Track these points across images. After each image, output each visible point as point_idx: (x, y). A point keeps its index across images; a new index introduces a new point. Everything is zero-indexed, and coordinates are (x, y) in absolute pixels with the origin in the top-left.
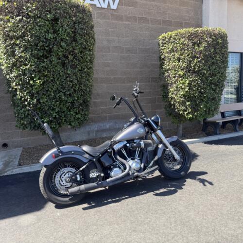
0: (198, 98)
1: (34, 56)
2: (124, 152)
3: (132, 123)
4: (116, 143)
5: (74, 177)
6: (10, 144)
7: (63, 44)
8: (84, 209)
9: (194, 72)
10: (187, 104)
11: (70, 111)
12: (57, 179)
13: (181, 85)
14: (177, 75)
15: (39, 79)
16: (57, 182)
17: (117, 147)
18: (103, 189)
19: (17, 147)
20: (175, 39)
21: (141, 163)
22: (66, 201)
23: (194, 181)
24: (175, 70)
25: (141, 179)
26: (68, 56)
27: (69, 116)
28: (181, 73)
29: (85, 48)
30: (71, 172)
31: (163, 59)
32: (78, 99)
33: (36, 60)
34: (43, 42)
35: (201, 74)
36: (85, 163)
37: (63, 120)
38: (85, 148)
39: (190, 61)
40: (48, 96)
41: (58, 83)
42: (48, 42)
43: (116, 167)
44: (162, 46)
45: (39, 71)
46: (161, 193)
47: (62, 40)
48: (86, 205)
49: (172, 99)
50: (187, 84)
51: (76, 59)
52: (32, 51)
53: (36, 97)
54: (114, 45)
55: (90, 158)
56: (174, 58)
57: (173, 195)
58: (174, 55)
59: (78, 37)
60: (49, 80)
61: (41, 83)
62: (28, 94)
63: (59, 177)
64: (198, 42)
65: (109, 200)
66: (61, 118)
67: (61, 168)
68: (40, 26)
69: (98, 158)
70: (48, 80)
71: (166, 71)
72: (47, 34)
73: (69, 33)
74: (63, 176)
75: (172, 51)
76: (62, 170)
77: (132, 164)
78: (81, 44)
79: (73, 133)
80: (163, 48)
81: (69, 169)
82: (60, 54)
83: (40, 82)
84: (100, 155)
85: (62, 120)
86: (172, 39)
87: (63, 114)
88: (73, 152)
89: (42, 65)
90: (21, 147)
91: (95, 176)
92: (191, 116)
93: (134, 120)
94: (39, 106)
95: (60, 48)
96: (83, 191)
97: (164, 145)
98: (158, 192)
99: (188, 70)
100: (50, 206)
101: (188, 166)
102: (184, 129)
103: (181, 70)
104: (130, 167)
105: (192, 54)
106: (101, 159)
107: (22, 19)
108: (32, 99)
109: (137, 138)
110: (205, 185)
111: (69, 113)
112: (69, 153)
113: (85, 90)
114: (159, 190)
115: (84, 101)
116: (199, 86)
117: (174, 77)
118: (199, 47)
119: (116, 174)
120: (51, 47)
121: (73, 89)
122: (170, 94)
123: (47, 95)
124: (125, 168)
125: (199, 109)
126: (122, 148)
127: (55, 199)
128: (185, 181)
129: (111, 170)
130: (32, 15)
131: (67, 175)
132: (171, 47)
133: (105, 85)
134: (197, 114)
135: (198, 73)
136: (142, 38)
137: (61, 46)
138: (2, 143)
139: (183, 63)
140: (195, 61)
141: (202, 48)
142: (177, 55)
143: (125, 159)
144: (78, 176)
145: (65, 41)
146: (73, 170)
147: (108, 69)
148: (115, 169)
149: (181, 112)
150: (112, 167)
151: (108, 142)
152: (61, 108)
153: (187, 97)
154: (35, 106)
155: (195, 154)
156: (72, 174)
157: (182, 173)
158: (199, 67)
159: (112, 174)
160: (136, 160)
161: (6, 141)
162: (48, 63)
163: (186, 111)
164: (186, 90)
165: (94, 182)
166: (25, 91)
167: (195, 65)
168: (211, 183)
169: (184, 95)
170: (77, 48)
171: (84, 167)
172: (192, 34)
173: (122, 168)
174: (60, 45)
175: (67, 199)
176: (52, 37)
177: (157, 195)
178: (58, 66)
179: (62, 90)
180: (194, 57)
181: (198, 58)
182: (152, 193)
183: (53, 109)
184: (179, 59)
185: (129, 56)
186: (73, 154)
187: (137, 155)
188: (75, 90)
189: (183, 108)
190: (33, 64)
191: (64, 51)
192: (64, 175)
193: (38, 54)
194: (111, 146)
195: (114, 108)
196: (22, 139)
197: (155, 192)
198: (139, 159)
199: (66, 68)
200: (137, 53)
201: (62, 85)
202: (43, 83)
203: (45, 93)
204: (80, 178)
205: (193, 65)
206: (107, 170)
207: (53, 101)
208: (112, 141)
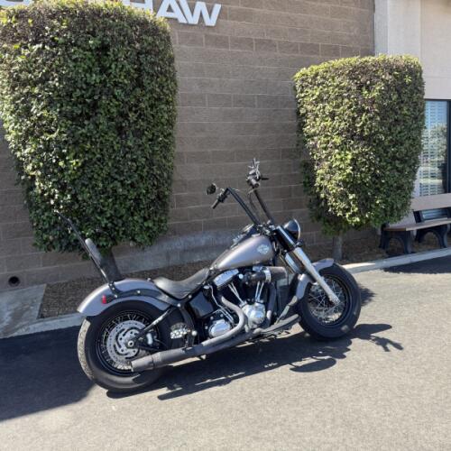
0: (370, 187)
1: (65, 116)
2: (234, 290)
3: (248, 236)
4: (218, 272)
5: (141, 339)
6: (23, 279)
7: (117, 92)
8: (162, 398)
9: (362, 138)
10: (351, 197)
11: (132, 215)
12: (111, 342)
13: (338, 163)
14: (330, 145)
15: (75, 158)
16: (110, 349)
17: (220, 281)
18: (196, 359)
19: (36, 283)
20: (323, 77)
21: (266, 310)
23: (367, 342)
24: (327, 136)
25: (266, 340)
26: (127, 115)
27: (131, 224)
28: (338, 140)
29: (159, 99)
30: (135, 328)
31: (304, 115)
32: (147, 192)
33: (70, 122)
34: (81, 89)
35: (375, 142)
36: (163, 312)
37: (121, 233)
38: (162, 283)
39: (354, 119)
40: (93, 188)
41: (110, 164)
42: (90, 90)
43: (220, 318)
44: (302, 92)
45: (76, 144)
46: (304, 366)
47: (116, 84)
48: (164, 391)
49: (321, 188)
50: (349, 161)
51: (143, 120)
52: (62, 106)
53: (70, 190)
54: (212, 92)
55: (171, 301)
56: (324, 113)
57: (327, 370)
58: (324, 108)
59: (146, 80)
60: (94, 160)
61: (80, 164)
62: (55, 185)
63: (113, 338)
64: (368, 82)
65: (209, 381)
66: (117, 228)
67: (117, 322)
68: (75, 60)
69: (186, 301)
70: (92, 159)
71: (308, 137)
72: (88, 75)
73: (128, 73)
74: (121, 336)
75: (320, 99)
76: (119, 326)
77: (250, 312)
78: (152, 91)
79: (138, 255)
80: (303, 95)
81: (133, 323)
82: (114, 110)
83: (77, 163)
84: (190, 297)
85: (118, 231)
86: (319, 77)
87: (120, 221)
88: (139, 292)
89: (80, 132)
90: (43, 283)
91: (180, 336)
92: (358, 219)
93: (251, 230)
94: (76, 207)
95: (114, 100)
96: (159, 363)
97: (309, 275)
98: (299, 364)
99: (351, 134)
100: (99, 393)
101: (355, 313)
102: (345, 243)
103: (338, 134)
104: (246, 318)
105: (357, 104)
106: (191, 303)
107: (43, 48)
108: (63, 193)
109: (257, 262)
110: (387, 350)
111: (130, 219)
112: (133, 292)
113: (159, 175)
114: (300, 360)
115: (158, 197)
116: (372, 164)
117: (325, 148)
118: (369, 91)
119: (220, 331)
120: (96, 98)
121: (139, 175)
122: (318, 179)
123: (90, 186)
124: (237, 320)
125: (373, 206)
126: (229, 282)
127: (107, 379)
128: (350, 343)
129: (210, 323)
130: (61, 40)
131: (128, 335)
132: (317, 93)
133: (196, 166)
134: (370, 216)
135: (369, 140)
136: (264, 78)
137: (115, 97)
138: (9, 277)
139: (340, 122)
140: (363, 118)
141: (375, 94)
142: (329, 108)
143: (237, 302)
144: (149, 336)
145: (122, 88)
146: (140, 325)
147: (202, 135)
148: (218, 322)
149: (340, 214)
150: (212, 318)
151: (204, 272)
152: (115, 210)
153: (351, 184)
154: (68, 206)
155: (367, 290)
156: (137, 332)
157: (344, 328)
158: (371, 130)
159: (213, 331)
160: (257, 304)
161: (15, 273)
162: (92, 127)
163: (348, 210)
164: (348, 171)
165: (178, 347)
166: (50, 180)
167: (363, 125)
168: (398, 346)
169: (344, 181)
170: (145, 98)
171: (160, 318)
172: (355, 68)
173: (231, 319)
174: (113, 94)
175: (129, 379)
176: (98, 81)
177: (297, 369)
178: (110, 133)
179: (117, 176)
180: (361, 111)
181: (368, 111)
182: (288, 367)
183: (102, 213)
184: (333, 115)
185: (240, 110)
186: (139, 295)
187: (258, 296)
188: (142, 177)
189: (343, 205)
190: (63, 130)
191: (120, 105)
192: (124, 335)
193: (73, 112)
194: (210, 279)
195: (214, 207)
196: (46, 268)
197: (294, 364)
198: (262, 301)
199: (124, 136)
200: (254, 106)
201: (118, 168)
202: (83, 165)
203: (86, 183)
204: (154, 340)
205: (358, 126)
206: (202, 325)
207: (101, 198)
208: (211, 269)
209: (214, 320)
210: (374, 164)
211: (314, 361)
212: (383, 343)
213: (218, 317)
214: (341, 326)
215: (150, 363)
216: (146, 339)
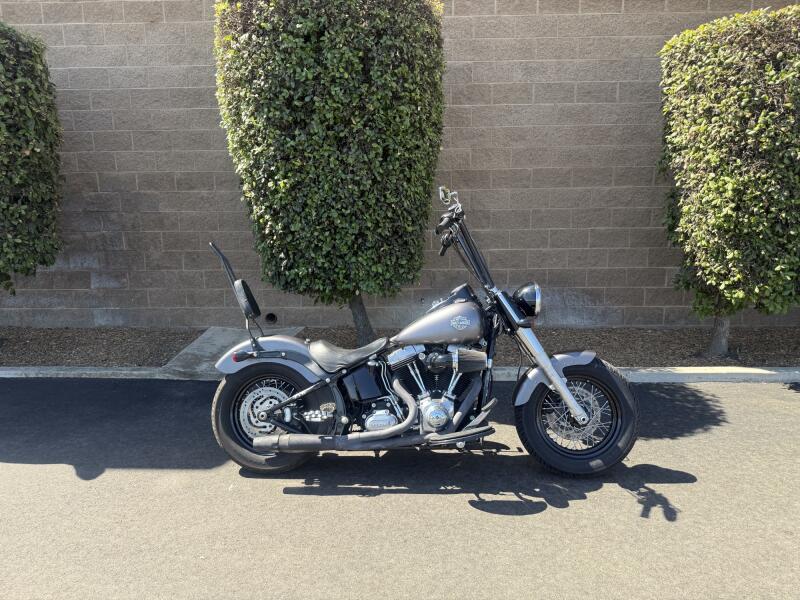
0: (766, 240)
1: (273, 124)
2: (415, 373)
5: (279, 412)
7: (335, 90)
9: (756, 154)
10: (730, 256)
11: (355, 254)
12: (245, 409)
13: (711, 196)
14: (702, 165)
15: (285, 177)
16: (243, 416)
17: (395, 358)
19: (294, 323)
20: (701, 51)
21: (455, 411)
22: (260, 464)
23: (626, 493)
24: (698, 149)
26: (349, 121)
27: (354, 266)
28: (713, 157)
30: (276, 398)
31: (668, 114)
32: (377, 225)
33: (278, 132)
34: (289, 89)
35: (781, 160)
36: (312, 384)
37: (341, 276)
38: (318, 349)
39: (744, 121)
40: (305, 218)
41: (326, 187)
42: (300, 90)
43: (385, 408)
44: (669, 76)
45: (286, 159)
47: (333, 81)
48: (299, 483)
49: (687, 237)
50: (729, 194)
51: (371, 128)
52: (269, 111)
53: (283, 218)
54: (544, 81)
55: (320, 374)
56: (695, 111)
58: (695, 103)
59: (374, 73)
60: (307, 181)
61: (288, 186)
62: (268, 210)
63: (249, 404)
64: (780, 54)
65: (356, 486)
66: (337, 270)
68: (285, 51)
69: (338, 375)
70: (303, 180)
71: (674, 150)
72: (298, 70)
73: (349, 63)
74: (258, 403)
75: (692, 88)
76: (257, 391)
77: (428, 408)
78: (384, 86)
80: (669, 81)
81: (275, 391)
82: (329, 116)
83: (285, 184)
84: (344, 372)
85: (338, 274)
86: (692, 50)
87: (340, 261)
88: (283, 354)
89: (289, 145)
90: (301, 325)
91: (319, 420)
92: (740, 294)
93: (459, 293)
94: (289, 239)
95: (330, 102)
96: (284, 447)
97: (543, 371)
99: (737, 148)
100: (232, 468)
103: (714, 148)
104: (419, 414)
105: (753, 92)
106: (345, 380)
107: (250, 38)
108: (276, 220)
109: (455, 340)
110: (645, 514)
111: (353, 259)
112: (275, 354)
113: (396, 204)
114: (496, 493)
115: (395, 232)
116: (771, 201)
117: (696, 171)
118: (777, 69)
120: (307, 99)
122: (682, 221)
123: (303, 214)
124: (406, 414)
125: (770, 273)
126: (410, 361)
128: (598, 488)
129: (369, 411)
130: (268, 26)
131: (267, 403)
132: (688, 78)
133: (507, 191)
134: (762, 291)
135: (768, 158)
136: (636, 55)
137: (332, 97)
138: (267, 313)
139: (721, 126)
140: (761, 119)
141: (790, 76)
142: (704, 102)
143: (414, 391)
144: (287, 411)
145: (341, 84)
146: (284, 397)
147: (520, 146)
148: (379, 412)
149: (712, 281)
150: (374, 405)
151: (380, 343)
152: (334, 247)
153: (733, 234)
154: (282, 237)
156: (277, 403)
157: (595, 463)
158: (774, 139)
159: (369, 421)
160: (443, 400)
161: (273, 310)
162: (303, 138)
163: (725, 277)
164: (727, 210)
165: (315, 433)
166: (262, 204)
167: (761, 131)
168: (671, 514)
169: (720, 228)
170: (375, 97)
171: (303, 392)
172: (755, 32)
173: (399, 411)
174: (329, 93)
175: (263, 458)
176: (310, 76)
178: (326, 147)
179: (334, 203)
180: (757, 108)
181: (773, 108)
183: (317, 248)
184: (709, 112)
185: (587, 108)
186: (282, 357)
187: (450, 388)
188: (368, 207)
189: (717, 267)
190: (270, 141)
191: (338, 108)
192: (261, 403)
193: (282, 118)
194: (382, 354)
195: (442, 254)
196: (305, 308)
197: (482, 496)
198: (454, 398)
199: (345, 150)
200: (614, 100)
201: (336, 192)
202: (293, 187)
203: (298, 210)
204: (292, 417)
205: (751, 133)
206: (358, 411)
207: (316, 230)
208: (392, 339)
209: (376, 408)
210: (779, 202)
211: (515, 498)
212: (651, 501)
213: (382, 405)
214: (593, 459)
215: (274, 444)
216: (283, 415)
